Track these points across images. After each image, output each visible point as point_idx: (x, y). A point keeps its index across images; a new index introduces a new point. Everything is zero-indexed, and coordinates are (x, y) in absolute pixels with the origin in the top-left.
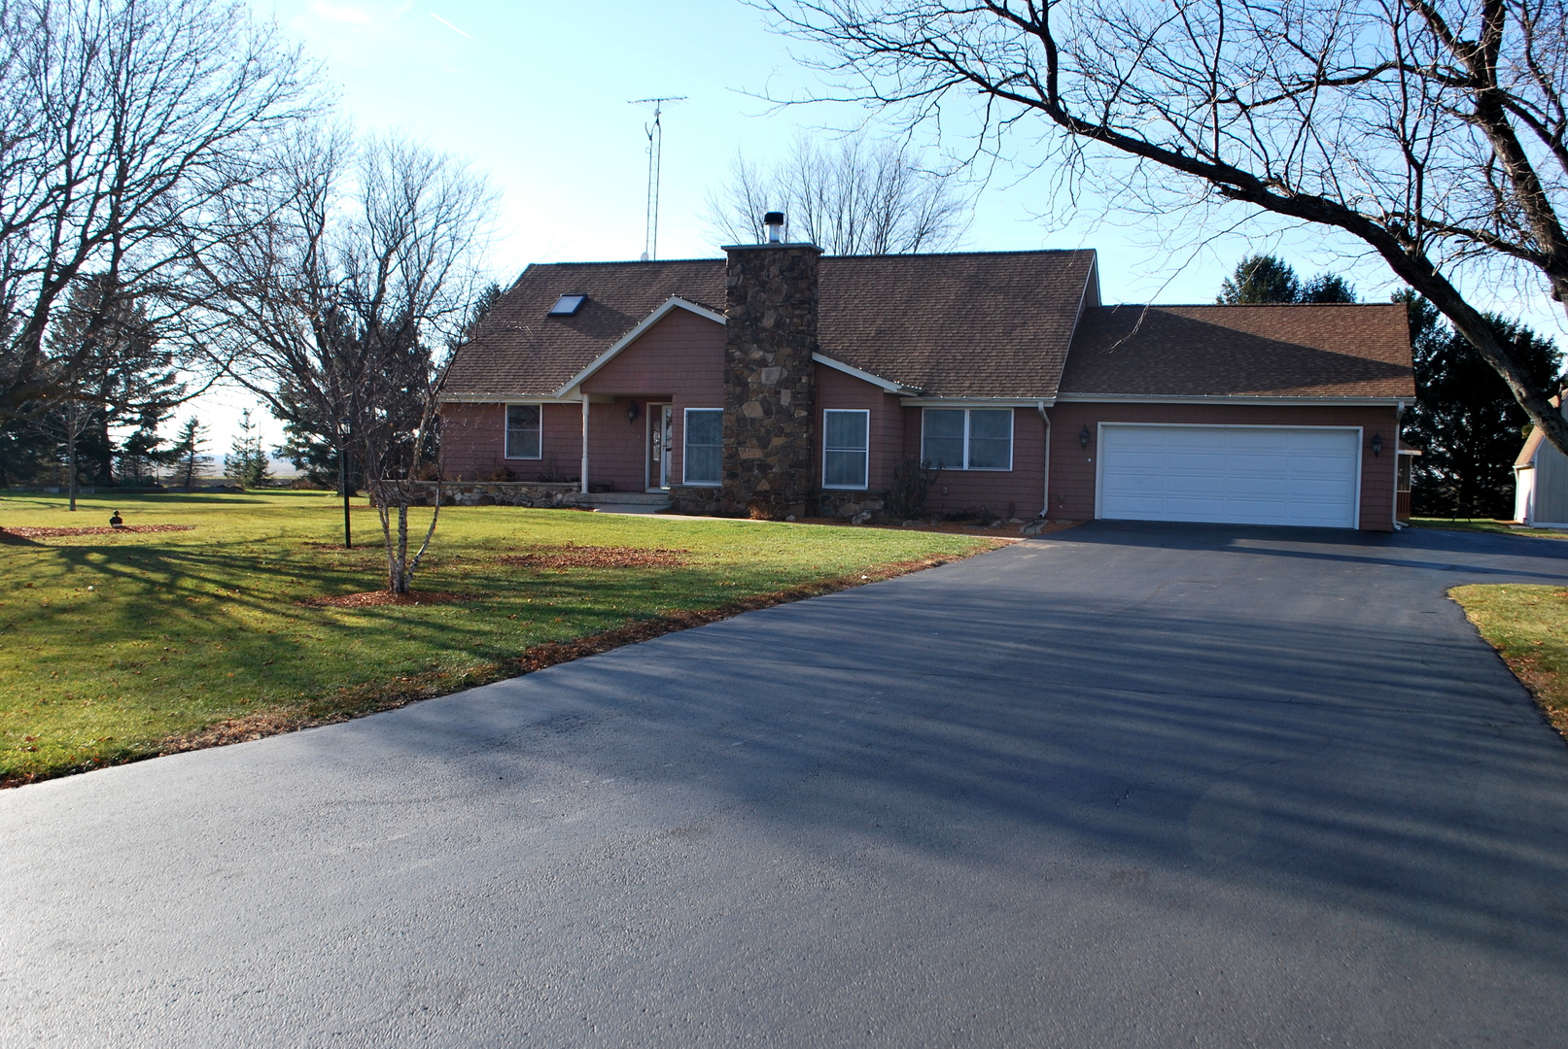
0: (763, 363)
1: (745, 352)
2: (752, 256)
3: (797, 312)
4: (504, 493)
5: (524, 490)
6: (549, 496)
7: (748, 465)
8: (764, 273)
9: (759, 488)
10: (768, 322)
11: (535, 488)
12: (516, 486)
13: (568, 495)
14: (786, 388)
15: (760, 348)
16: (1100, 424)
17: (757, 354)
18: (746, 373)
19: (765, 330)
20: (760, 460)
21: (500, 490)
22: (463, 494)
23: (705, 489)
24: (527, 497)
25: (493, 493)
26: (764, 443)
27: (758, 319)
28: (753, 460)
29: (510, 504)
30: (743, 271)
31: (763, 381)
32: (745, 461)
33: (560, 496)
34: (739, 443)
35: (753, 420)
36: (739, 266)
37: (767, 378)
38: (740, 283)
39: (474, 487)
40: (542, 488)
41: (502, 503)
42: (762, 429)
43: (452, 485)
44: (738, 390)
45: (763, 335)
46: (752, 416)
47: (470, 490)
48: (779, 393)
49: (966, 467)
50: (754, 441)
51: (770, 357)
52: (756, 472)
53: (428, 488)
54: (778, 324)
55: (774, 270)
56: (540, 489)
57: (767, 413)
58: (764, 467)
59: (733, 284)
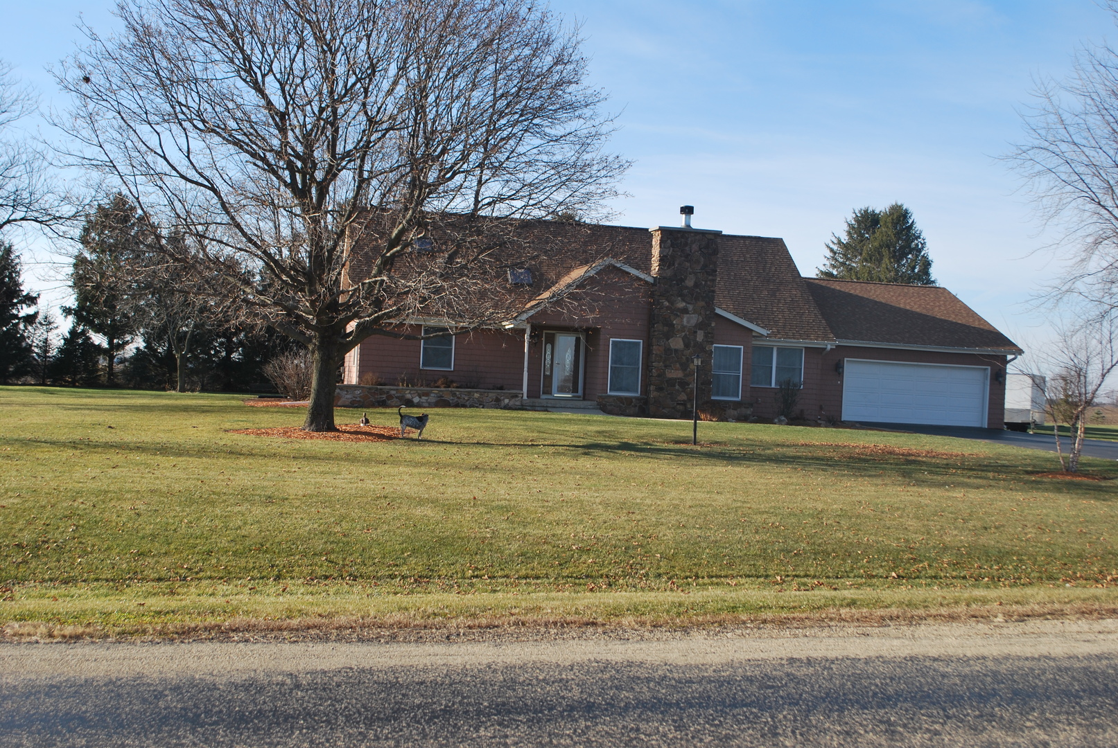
0: (685, 311)
1: (672, 303)
2: (679, 235)
3: (710, 278)
4: (458, 398)
5: (477, 395)
6: (498, 400)
7: (671, 382)
8: (687, 248)
9: (679, 398)
10: (690, 283)
11: (486, 394)
12: (469, 392)
13: (513, 400)
14: (700, 329)
15: (683, 300)
16: (846, 359)
17: (681, 305)
18: (672, 317)
19: (687, 288)
20: (681, 379)
21: (454, 394)
22: (420, 397)
23: (626, 398)
24: (479, 401)
25: (448, 397)
26: (684, 367)
27: (683, 280)
28: (676, 379)
29: (464, 406)
30: (672, 245)
31: (685, 323)
32: (671, 379)
33: (507, 401)
34: (666, 366)
35: (676, 351)
36: (669, 241)
37: (688, 322)
38: (670, 253)
39: (431, 392)
40: (493, 395)
41: (457, 406)
42: (684, 358)
43: (411, 390)
44: (666, 329)
45: (685, 291)
46: (676, 347)
47: (427, 394)
48: (696, 332)
49: (773, 385)
50: (678, 365)
51: (690, 307)
52: (677, 387)
53: (388, 392)
54: (696, 285)
55: (695, 247)
56: (490, 395)
57: (687, 346)
58: (683, 384)
59: (665, 254)
